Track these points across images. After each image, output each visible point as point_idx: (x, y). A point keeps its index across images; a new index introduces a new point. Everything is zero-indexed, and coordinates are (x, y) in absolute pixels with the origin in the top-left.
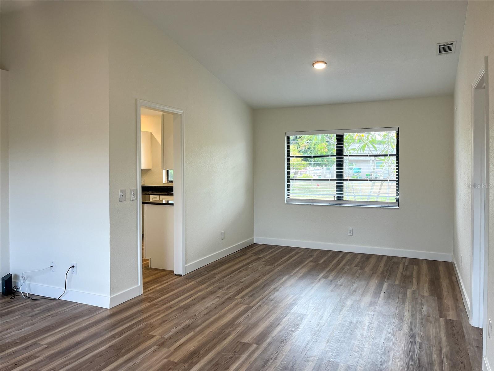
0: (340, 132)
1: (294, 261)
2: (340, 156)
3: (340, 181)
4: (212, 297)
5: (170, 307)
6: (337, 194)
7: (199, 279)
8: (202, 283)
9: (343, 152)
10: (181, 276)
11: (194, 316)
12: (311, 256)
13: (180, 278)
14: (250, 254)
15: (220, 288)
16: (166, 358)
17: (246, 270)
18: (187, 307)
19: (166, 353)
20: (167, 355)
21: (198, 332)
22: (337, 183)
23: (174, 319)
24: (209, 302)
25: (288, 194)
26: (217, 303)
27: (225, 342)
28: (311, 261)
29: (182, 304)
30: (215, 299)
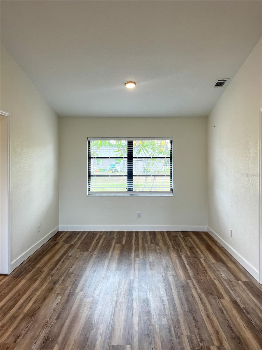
0: (130, 140)
2: (130, 158)
3: (130, 176)
4: (53, 295)
5: (14, 317)
6: (128, 187)
7: (28, 276)
8: (33, 280)
9: (132, 155)
10: (6, 275)
11: (46, 323)
12: (113, 238)
13: (6, 279)
14: (61, 242)
15: (55, 283)
17: (68, 258)
18: (32, 314)
22: (128, 178)
23: (27, 332)
24: (53, 303)
25: (89, 188)
26: (62, 302)
29: (26, 310)
30: (57, 297)
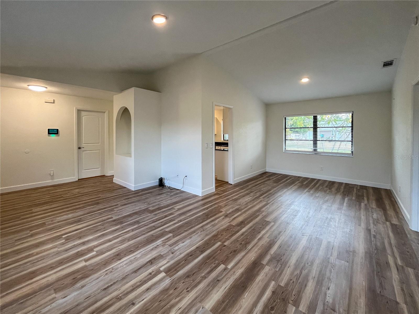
0: (315, 115)
1: (289, 182)
2: (315, 128)
3: (315, 141)
4: (248, 196)
5: (228, 199)
6: (313, 148)
7: (242, 187)
8: (242, 189)
9: (317, 126)
10: (232, 184)
11: (240, 204)
12: (299, 180)
13: (231, 186)
14: (265, 177)
15: (251, 192)
16: (229, 223)
17: (264, 184)
18: (236, 200)
19: (228, 220)
20: (229, 221)
21: (243, 212)
22: (313, 142)
23: (231, 204)
24: (246, 199)
25: (285, 147)
26: (251, 199)
27: (257, 220)
28: (299, 183)
29: (234, 198)
30: (249, 197)
